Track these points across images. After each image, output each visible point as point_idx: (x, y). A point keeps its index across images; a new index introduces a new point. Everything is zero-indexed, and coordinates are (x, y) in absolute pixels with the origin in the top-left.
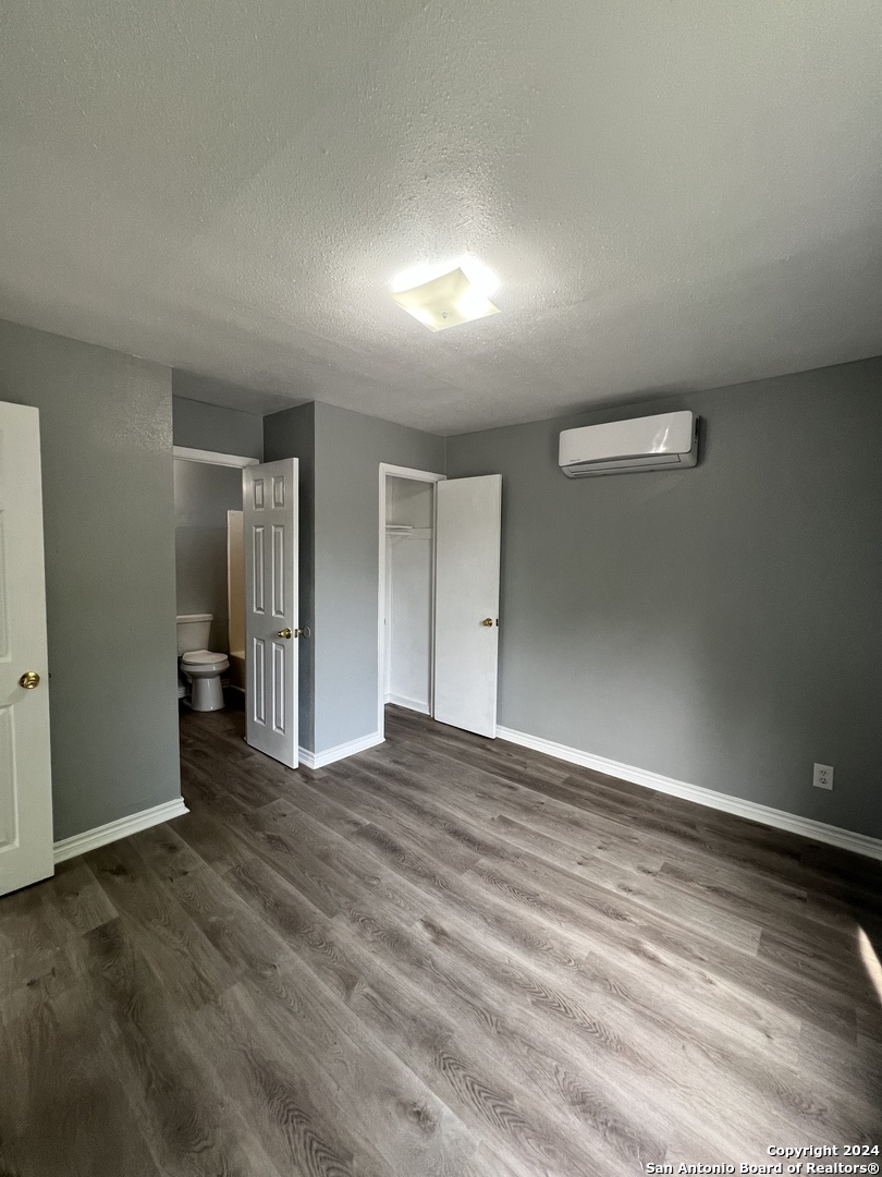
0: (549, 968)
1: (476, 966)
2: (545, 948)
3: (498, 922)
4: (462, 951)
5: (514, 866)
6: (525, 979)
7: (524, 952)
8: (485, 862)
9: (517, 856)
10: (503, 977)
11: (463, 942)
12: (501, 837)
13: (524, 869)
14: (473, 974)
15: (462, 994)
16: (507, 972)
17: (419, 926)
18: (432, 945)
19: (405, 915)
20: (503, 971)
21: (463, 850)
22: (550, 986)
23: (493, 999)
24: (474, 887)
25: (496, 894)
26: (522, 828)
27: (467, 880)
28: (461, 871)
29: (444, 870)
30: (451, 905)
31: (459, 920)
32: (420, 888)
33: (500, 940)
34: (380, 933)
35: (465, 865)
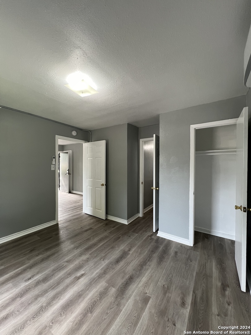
0: (53, 313)
1: (63, 288)
2: (62, 313)
3: (79, 296)
4: (69, 285)
5: (111, 303)
6: (52, 304)
7: (63, 304)
8: (113, 291)
9: (119, 305)
10: (56, 297)
11: (74, 284)
12: (132, 298)
13: (109, 308)
14: (61, 287)
15: (55, 285)
16: (57, 298)
17: (83, 272)
18: (74, 277)
19: (88, 269)
20: (58, 297)
21: (120, 282)
22: (45, 313)
23: (50, 293)
24: (98, 287)
25: (94, 294)
26: (143, 309)
27: (102, 284)
28: (108, 282)
29: (108, 277)
30: (90, 280)
31: (83, 283)
32: (99, 271)
33: (71, 296)
34: (82, 264)
35: (111, 283)
